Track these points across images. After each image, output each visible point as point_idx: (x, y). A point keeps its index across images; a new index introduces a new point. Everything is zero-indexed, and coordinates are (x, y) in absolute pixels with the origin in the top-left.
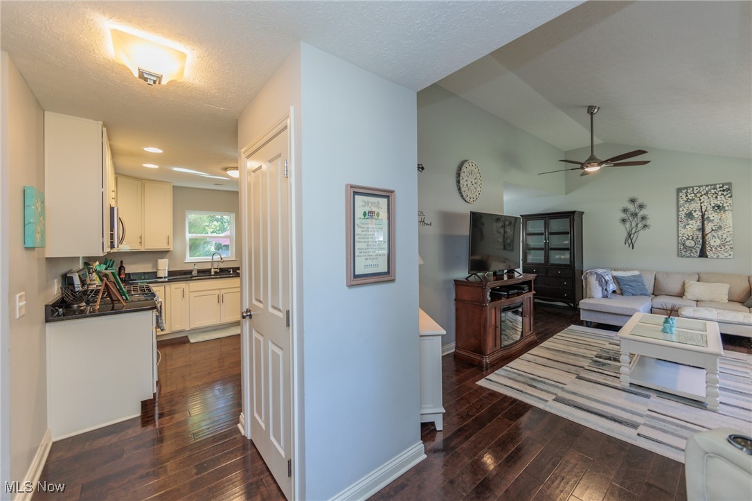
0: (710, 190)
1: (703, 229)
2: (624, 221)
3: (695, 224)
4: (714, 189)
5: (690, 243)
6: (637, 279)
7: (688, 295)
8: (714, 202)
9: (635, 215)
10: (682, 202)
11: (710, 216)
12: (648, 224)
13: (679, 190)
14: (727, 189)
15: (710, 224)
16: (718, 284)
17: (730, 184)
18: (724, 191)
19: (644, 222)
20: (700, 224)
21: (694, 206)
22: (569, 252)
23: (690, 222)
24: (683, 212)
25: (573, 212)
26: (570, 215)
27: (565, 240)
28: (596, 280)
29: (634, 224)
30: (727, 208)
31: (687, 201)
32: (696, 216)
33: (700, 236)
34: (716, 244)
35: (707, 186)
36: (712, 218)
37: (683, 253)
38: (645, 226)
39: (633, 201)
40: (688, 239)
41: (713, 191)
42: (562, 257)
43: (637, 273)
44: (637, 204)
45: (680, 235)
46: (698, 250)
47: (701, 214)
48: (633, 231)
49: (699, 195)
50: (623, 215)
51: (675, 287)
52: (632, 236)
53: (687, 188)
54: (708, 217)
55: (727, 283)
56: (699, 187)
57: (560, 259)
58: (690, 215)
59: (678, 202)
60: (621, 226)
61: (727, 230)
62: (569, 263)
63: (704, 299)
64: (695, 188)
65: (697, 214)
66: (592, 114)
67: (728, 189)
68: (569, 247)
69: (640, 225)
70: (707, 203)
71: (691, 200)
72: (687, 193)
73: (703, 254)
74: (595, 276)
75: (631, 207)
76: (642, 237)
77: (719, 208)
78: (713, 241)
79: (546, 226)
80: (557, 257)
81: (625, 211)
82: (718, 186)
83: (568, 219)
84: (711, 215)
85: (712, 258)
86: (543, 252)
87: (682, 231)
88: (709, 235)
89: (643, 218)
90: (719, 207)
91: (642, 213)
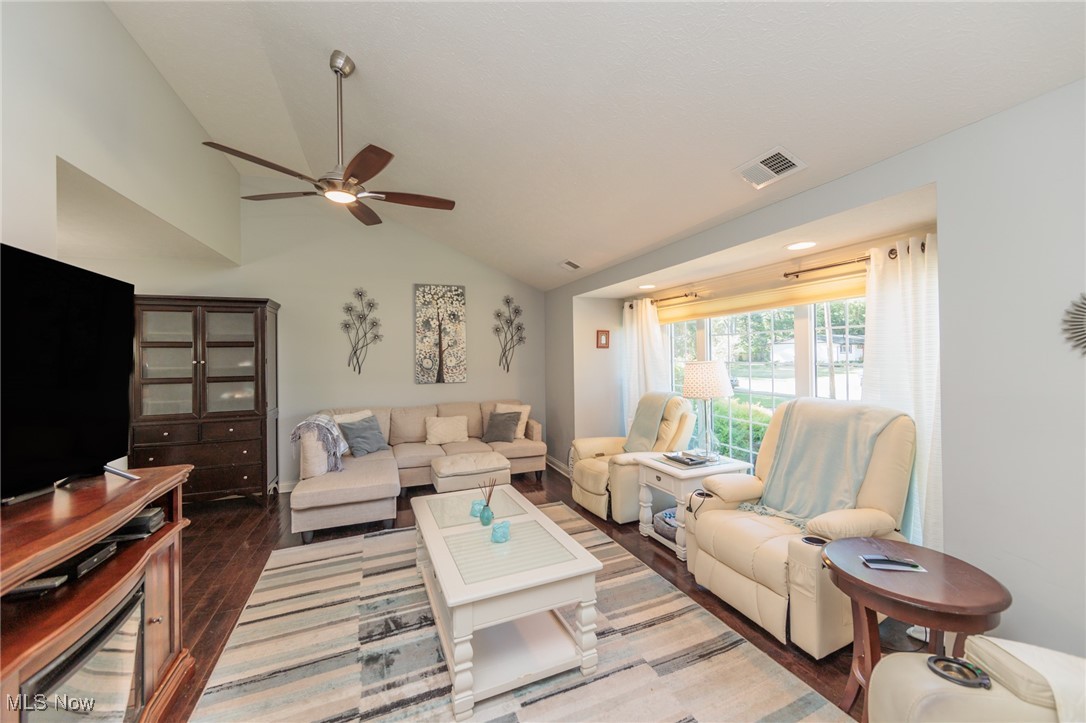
0: (446, 292)
1: (439, 344)
2: (347, 326)
3: (432, 337)
4: (450, 291)
5: (427, 363)
6: (370, 424)
7: (433, 439)
8: (451, 309)
9: (362, 318)
10: (419, 304)
11: (447, 327)
12: (379, 334)
13: (417, 287)
14: (461, 294)
15: (446, 337)
16: (458, 417)
17: (463, 288)
18: (458, 295)
19: (374, 331)
20: (437, 337)
21: (431, 311)
22: (252, 384)
23: (428, 334)
24: (421, 320)
25: (264, 302)
26: (256, 308)
27: (244, 359)
28: (319, 439)
29: (361, 333)
30: (461, 318)
31: (424, 304)
32: (433, 326)
33: (437, 353)
34: (453, 364)
35: (444, 286)
36: (448, 330)
37: (421, 378)
38: (376, 337)
39: (360, 295)
40: (425, 358)
41: (449, 294)
42: (238, 396)
43: (367, 414)
44: (365, 300)
45: (418, 351)
46: (436, 372)
47: (437, 323)
48: (360, 345)
49: (436, 297)
50: (346, 317)
51: (412, 428)
52: (358, 352)
53: (423, 286)
54: (445, 329)
55: (461, 414)
56: (437, 286)
57: (232, 400)
58: (427, 324)
59: (415, 303)
60: (341, 334)
61: (461, 346)
62: (252, 408)
63: (448, 441)
64: (433, 287)
65: (434, 323)
66: (339, 73)
67: (462, 294)
68: (252, 373)
69: (369, 335)
70: (445, 308)
71: (429, 303)
72: (424, 292)
73: (440, 379)
74: (316, 432)
75: (358, 305)
76: (373, 354)
77: (454, 316)
78: (450, 362)
79: (199, 327)
80: (226, 396)
81: (349, 309)
82: (453, 288)
83: (251, 316)
84: (448, 326)
85: (449, 383)
86: (189, 388)
87: (420, 346)
88: (446, 352)
89: (374, 324)
90: (454, 315)
91: (371, 316)
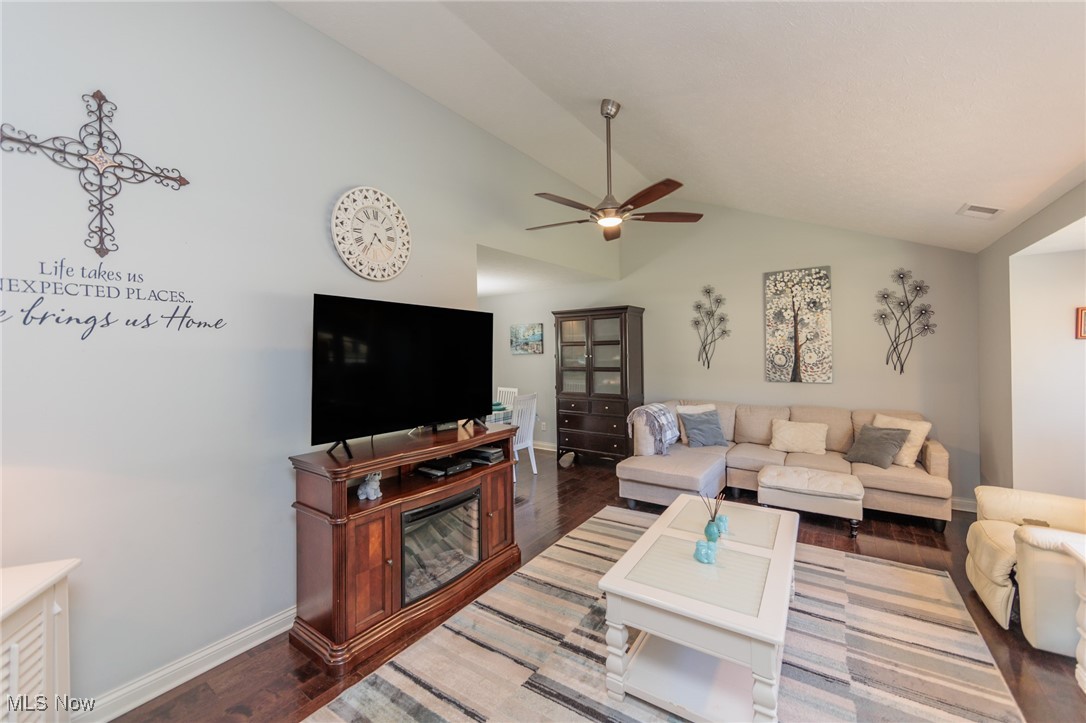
0: (803, 277)
1: (795, 338)
2: (697, 323)
3: (786, 330)
4: (809, 275)
5: (780, 360)
6: (710, 419)
7: (777, 444)
8: (809, 296)
9: (710, 314)
10: (769, 295)
11: (804, 317)
12: (727, 329)
13: (767, 276)
14: (824, 276)
15: (804, 330)
16: (814, 424)
17: (827, 268)
18: (820, 278)
19: (722, 326)
20: (792, 330)
21: (785, 301)
22: (619, 373)
23: (780, 326)
24: (772, 311)
25: (625, 308)
26: (618, 312)
27: (614, 355)
28: (646, 424)
29: (709, 329)
30: (824, 306)
31: (775, 294)
32: (787, 317)
33: (792, 348)
34: (812, 361)
35: (800, 270)
36: (806, 321)
37: (772, 376)
38: (724, 332)
39: (708, 292)
40: (777, 353)
41: (807, 279)
42: (612, 382)
43: (711, 407)
44: (713, 296)
45: (768, 346)
46: (790, 370)
47: (792, 314)
48: (709, 340)
49: (790, 284)
50: (696, 315)
51: (757, 430)
52: (707, 348)
53: (775, 273)
54: (802, 319)
55: (824, 422)
56: (791, 271)
57: (609, 385)
58: (779, 316)
59: (765, 294)
60: (692, 331)
61: (825, 339)
62: (619, 393)
63: (796, 450)
64: (786, 274)
65: (788, 315)
66: (608, 117)
67: (826, 277)
68: (619, 366)
69: (717, 331)
70: (802, 296)
71: (782, 292)
72: (776, 280)
73: (796, 377)
74: (645, 418)
75: (706, 302)
76: (721, 349)
77: (814, 305)
78: (808, 357)
79: (589, 330)
80: (605, 382)
81: (698, 307)
82: (813, 271)
83: (618, 320)
84: (806, 316)
85: (808, 382)
86: (584, 375)
87: (771, 340)
88: (804, 347)
89: (722, 319)
90: (814, 303)
91: (719, 312)
